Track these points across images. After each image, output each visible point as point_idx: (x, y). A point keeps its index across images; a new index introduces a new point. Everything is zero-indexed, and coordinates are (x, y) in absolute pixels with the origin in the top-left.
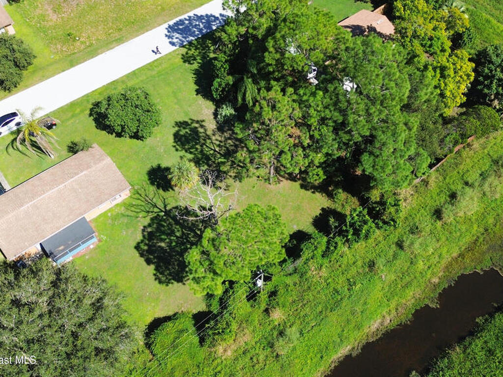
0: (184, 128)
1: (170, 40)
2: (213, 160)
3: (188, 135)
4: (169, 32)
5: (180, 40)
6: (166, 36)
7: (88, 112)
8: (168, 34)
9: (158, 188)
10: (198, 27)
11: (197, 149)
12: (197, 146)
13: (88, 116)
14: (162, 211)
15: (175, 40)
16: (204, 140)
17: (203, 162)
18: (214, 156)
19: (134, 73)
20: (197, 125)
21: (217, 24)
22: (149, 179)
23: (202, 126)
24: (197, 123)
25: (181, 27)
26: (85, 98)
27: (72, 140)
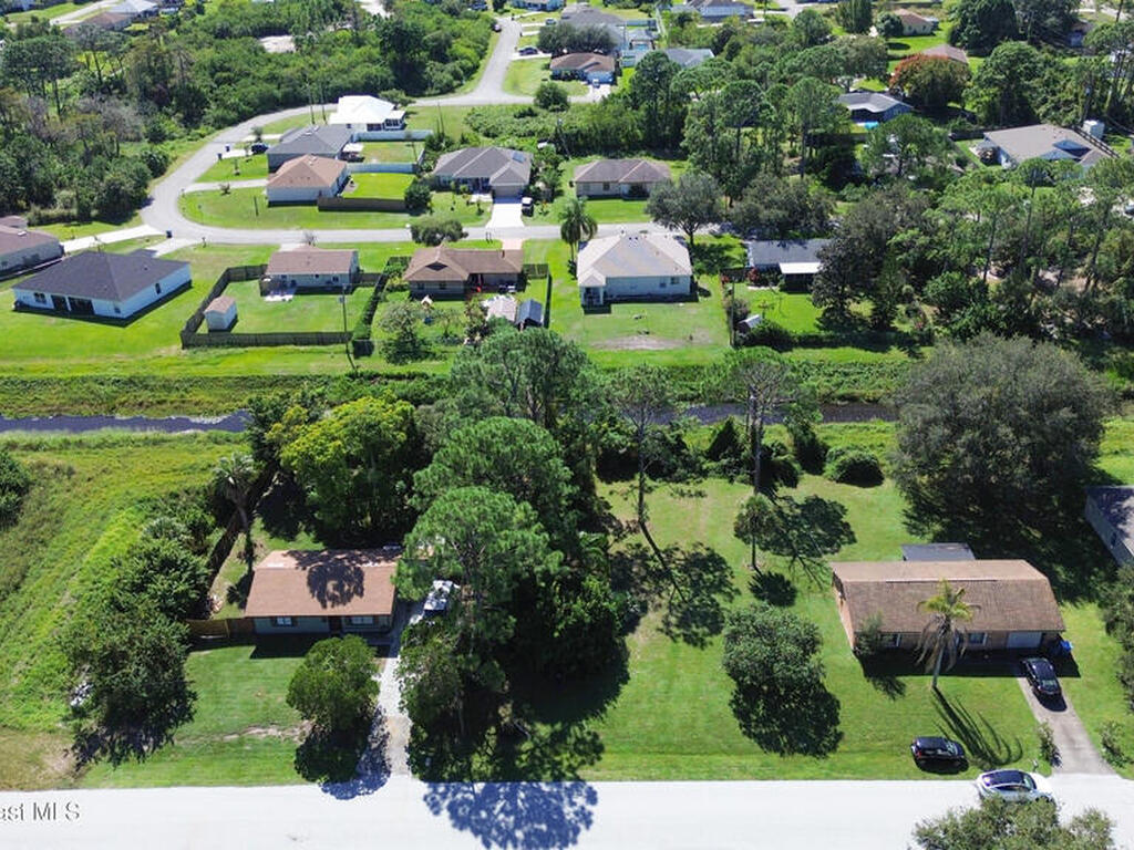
0: (696, 634)
1: (589, 808)
2: (688, 580)
3: (699, 624)
4: (576, 831)
5: (570, 796)
6: (588, 823)
7: (842, 746)
8: (582, 826)
9: (788, 583)
10: (508, 807)
11: (701, 601)
12: (697, 603)
13: (846, 737)
14: (801, 559)
15: (580, 801)
16: (679, 606)
17: (704, 583)
18: (683, 582)
19: (712, 775)
20: (674, 629)
21: (466, 792)
22: (795, 596)
23: (667, 624)
24: (671, 632)
25: (544, 827)
26: (835, 774)
27: (892, 702)
